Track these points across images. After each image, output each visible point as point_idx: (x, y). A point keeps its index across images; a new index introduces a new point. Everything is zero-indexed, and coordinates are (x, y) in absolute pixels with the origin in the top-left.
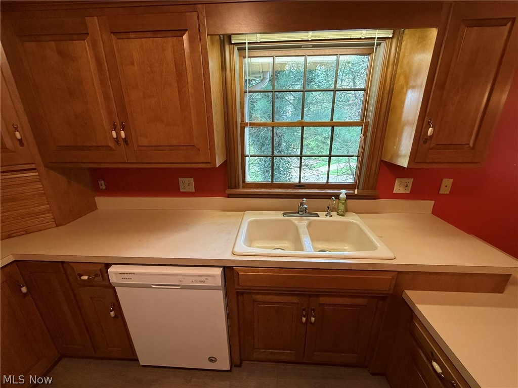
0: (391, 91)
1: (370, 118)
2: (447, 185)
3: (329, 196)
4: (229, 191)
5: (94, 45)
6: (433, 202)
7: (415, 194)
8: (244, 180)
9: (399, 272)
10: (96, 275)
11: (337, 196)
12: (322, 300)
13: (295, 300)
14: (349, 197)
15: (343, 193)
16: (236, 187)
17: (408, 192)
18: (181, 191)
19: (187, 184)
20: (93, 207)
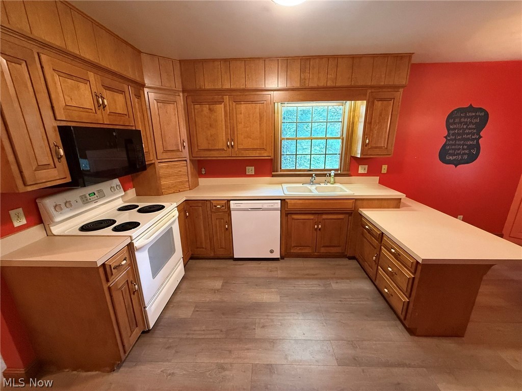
0: (353, 123)
1: (344, 136)
2: (384, 169)
3: (325, 175)
4: (273, 173)
5: (225, 107)
6: (379, 177)
7: (370, 173)
8: (281, 168)
9: (356, 199)
10: (223, 206)
11: (330, 175)
12: (324, 217)
13: (311, 217)
14: (336, 175)
15: (333, 173)
16: (277, 171)
17: (366, 172)
18: (247, 174)
19: (251, 170)
20: (197, 184)
